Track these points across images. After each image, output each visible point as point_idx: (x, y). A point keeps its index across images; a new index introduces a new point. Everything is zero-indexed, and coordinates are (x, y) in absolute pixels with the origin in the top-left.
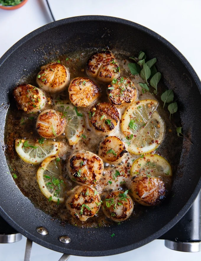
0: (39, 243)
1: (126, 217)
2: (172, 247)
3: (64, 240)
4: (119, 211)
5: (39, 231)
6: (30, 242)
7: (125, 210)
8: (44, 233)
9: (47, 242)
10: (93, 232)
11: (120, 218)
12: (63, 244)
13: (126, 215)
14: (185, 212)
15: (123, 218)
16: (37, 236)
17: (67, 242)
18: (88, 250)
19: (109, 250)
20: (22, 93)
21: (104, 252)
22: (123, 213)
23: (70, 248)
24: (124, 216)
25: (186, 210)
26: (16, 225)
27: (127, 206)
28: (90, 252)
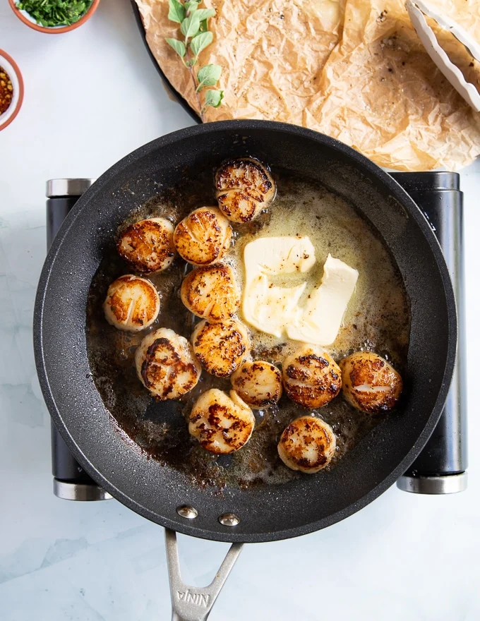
0: (188, 532)
1: (326, 462)
2: (410, 488)
3: (229, 521)
4: (310, 454)
5: (182, 513)
6: (171, 533)
7: (321, 449)
8: (192, 515)
9: (201, 528)
10: (275, 500)
11: (316, 465)
12: (228, 529)
13: (325, 459)
14: (425, 439)
15: (320, 464)
16: (182, 522)
17: (235, 523)
18: (273, 530)
19: (309, 523)
20: (135, 243)
21: (300, 529)
22: (319, 455)
23: (242, 532)
24: (322, 460)
25: (427, 436)
26: (143, 509)
27: (323, 441)
28: (277, 532)
